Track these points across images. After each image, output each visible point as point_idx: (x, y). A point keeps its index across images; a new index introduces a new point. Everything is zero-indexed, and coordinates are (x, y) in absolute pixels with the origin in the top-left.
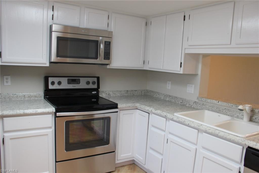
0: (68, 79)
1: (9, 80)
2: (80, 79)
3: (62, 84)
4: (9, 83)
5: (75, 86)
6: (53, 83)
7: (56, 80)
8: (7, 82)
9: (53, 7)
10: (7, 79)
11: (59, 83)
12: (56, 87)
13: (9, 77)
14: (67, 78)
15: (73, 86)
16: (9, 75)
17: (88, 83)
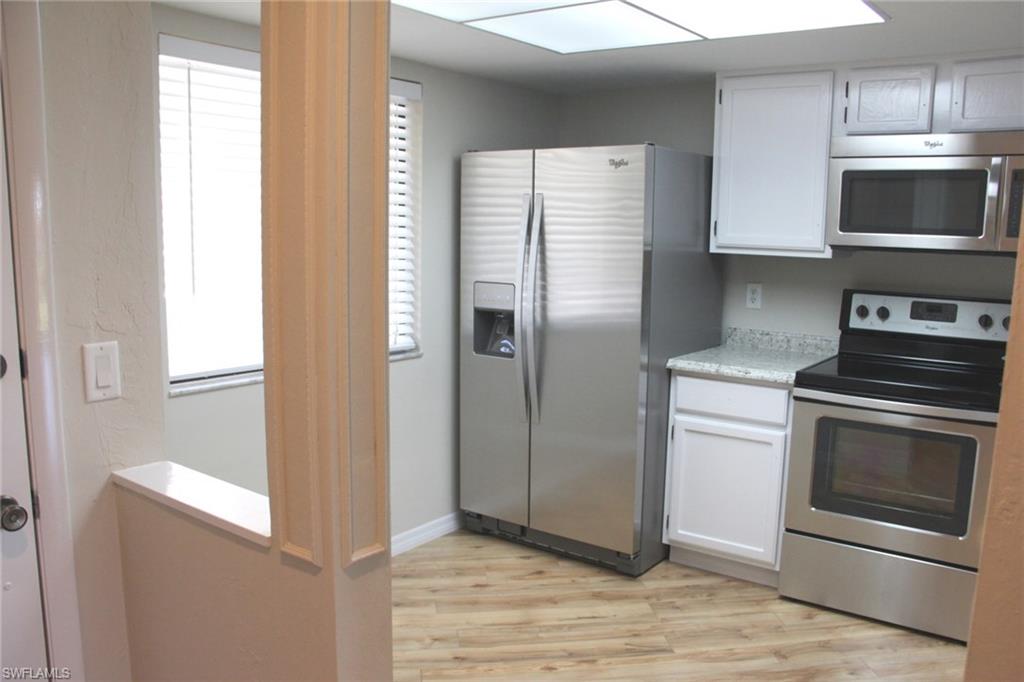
0: (914, 304)
1: (758, 297)
2: (956, 307)
3: (890, 319)
4: (758, 304)
5: (933, 329)
6: (863, 312)
7: (874, 303)
8: (753, 300)
9: (847, 84)
10: (754, 292)
11: (884, 314)
12: (873, 323)
13: (759, 289)
14: (910, 300)
15: (927, 327)
16: (759, 283)
17: (986, 321)
